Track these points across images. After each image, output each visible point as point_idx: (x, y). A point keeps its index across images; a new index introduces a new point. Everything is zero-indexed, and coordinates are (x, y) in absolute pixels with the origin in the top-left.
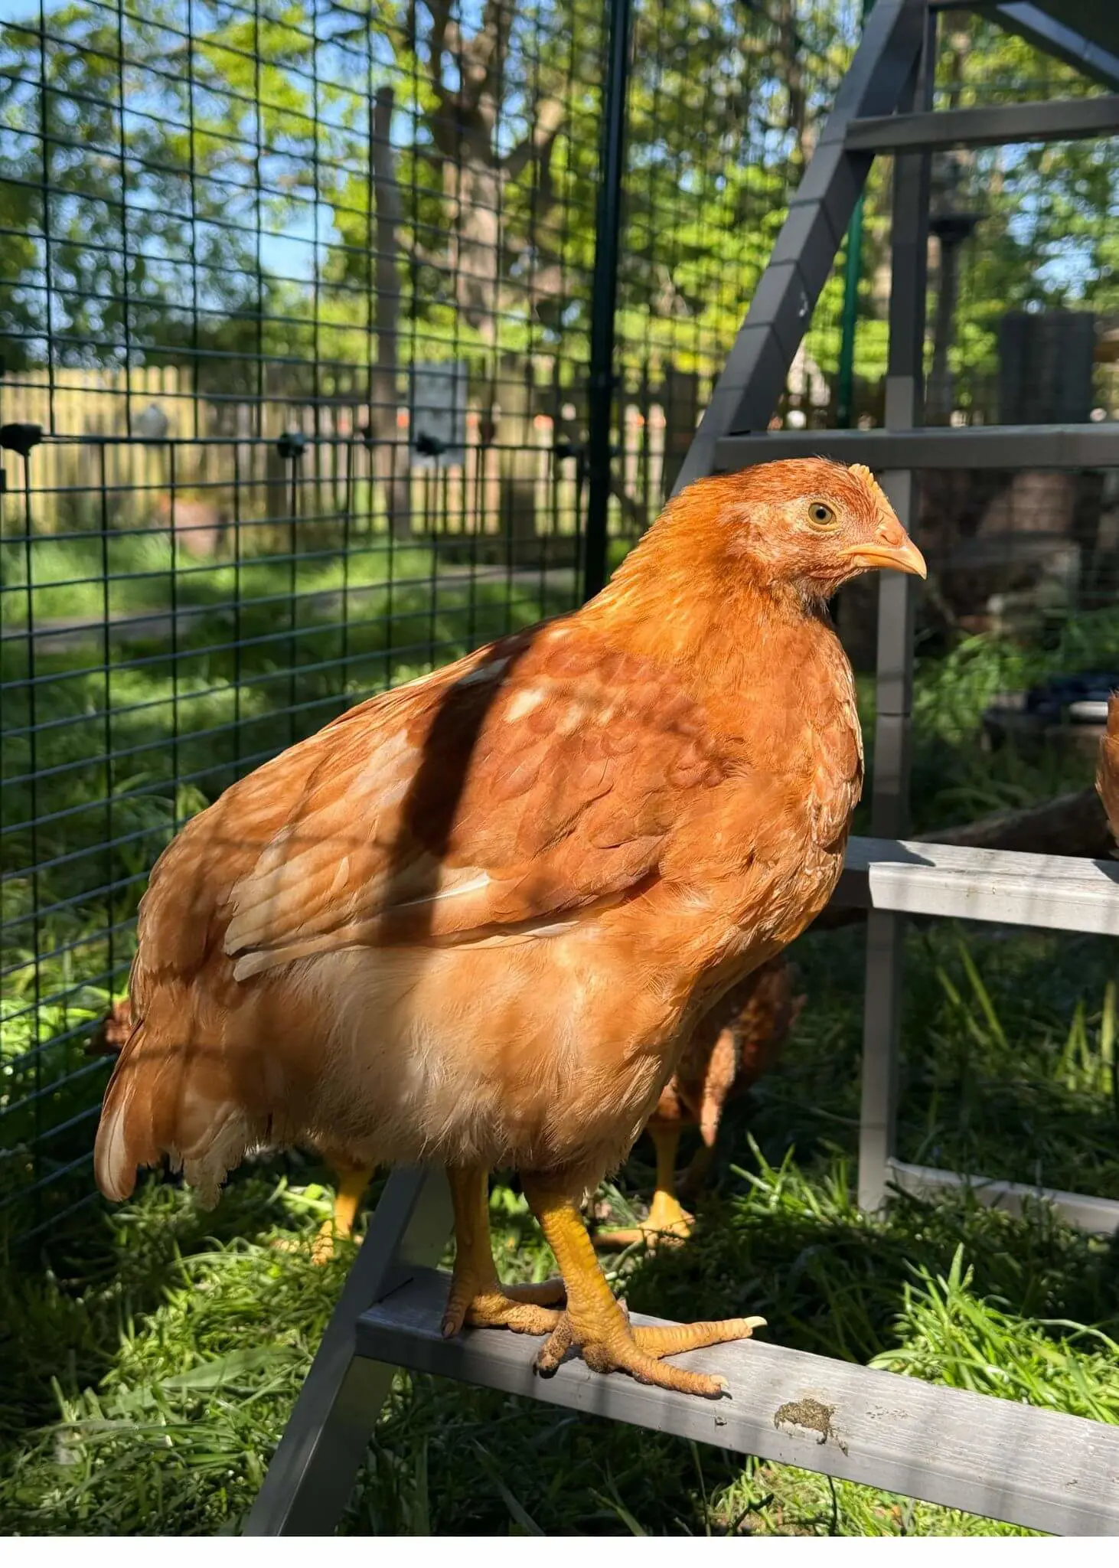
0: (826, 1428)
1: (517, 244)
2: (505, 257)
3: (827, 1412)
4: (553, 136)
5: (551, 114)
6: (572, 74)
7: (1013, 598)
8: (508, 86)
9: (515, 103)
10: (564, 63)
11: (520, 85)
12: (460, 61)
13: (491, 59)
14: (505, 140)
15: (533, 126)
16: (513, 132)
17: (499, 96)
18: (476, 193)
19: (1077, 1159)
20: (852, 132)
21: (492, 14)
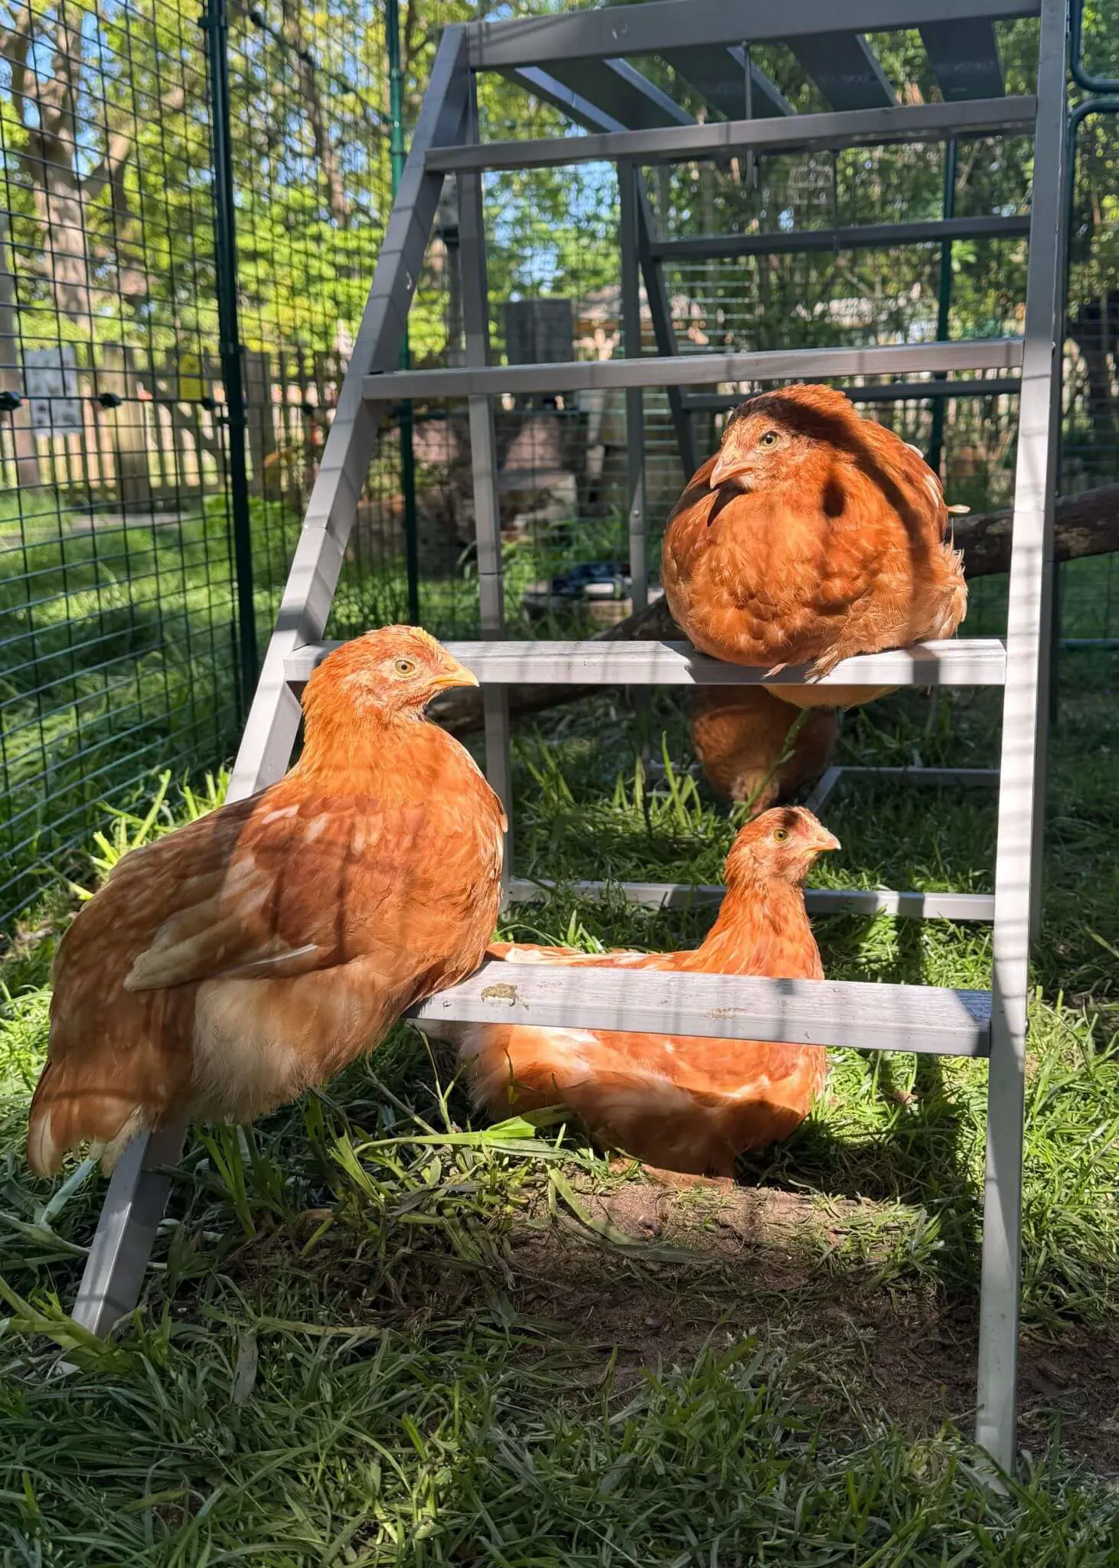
0: (514, 996)
1: (102, 251)
2: (92, 262)
3: (513, 988)
4: (123, 164)
5: (119, 147)
6: (136, 113)
7: (530, 516)
8: (81, 124)
9: (89, 137)
10: (127, 104)
11: (91, 122)
12: (37, 101)
13: (64, 99)
14: (83, 167)
15: (106, 155)
16: (89, 161)
17: (74, 130)
18: (64, 213)
19: (630, 866)
20: (429, 159)
21: (60, 62)
